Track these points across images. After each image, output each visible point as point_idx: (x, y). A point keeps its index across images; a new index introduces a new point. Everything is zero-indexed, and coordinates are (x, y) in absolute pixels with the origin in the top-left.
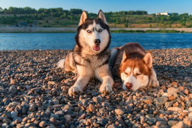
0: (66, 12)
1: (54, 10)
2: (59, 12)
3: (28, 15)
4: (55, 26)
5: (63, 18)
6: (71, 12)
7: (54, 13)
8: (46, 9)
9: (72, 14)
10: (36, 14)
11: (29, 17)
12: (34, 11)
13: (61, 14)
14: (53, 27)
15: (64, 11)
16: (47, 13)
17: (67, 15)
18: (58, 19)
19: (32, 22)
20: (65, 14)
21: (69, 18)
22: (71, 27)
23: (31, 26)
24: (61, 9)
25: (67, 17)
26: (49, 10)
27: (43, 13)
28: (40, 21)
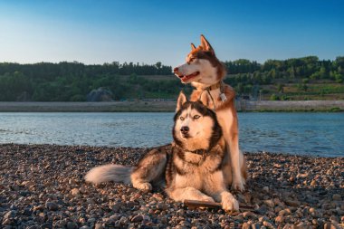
0: (327, 64)
1: (298, 62)
2: (309, 66)
3: (243, 75)
4: (297, 96)
5: (318, 78)
6: (339, 64)
7: (298, 69)
8: (280, 62)
9: (339, 68)
10: (257, 73)
11: (245, 79)
12: (254, 67)
13: (313, 71)
14: (293, 99)
15: (320, 62)
16: (281, 69)
17: (327, 71)
18: (307, 82)
19: (249, 90)
20: (322, 70)
21: (333, 79)
22: (337, 98)
23: (247, 98)
24: (313, 60)
25: (327, 76)
26: (286, 62)
27: (273, 70)
28: (266, 88)
